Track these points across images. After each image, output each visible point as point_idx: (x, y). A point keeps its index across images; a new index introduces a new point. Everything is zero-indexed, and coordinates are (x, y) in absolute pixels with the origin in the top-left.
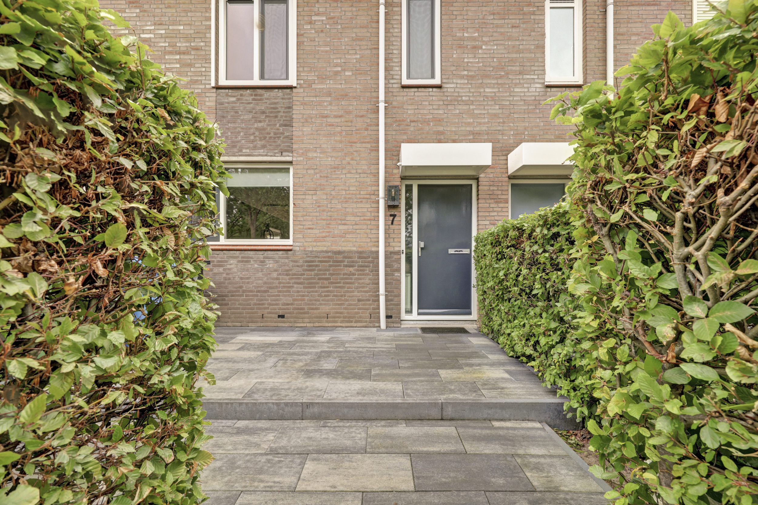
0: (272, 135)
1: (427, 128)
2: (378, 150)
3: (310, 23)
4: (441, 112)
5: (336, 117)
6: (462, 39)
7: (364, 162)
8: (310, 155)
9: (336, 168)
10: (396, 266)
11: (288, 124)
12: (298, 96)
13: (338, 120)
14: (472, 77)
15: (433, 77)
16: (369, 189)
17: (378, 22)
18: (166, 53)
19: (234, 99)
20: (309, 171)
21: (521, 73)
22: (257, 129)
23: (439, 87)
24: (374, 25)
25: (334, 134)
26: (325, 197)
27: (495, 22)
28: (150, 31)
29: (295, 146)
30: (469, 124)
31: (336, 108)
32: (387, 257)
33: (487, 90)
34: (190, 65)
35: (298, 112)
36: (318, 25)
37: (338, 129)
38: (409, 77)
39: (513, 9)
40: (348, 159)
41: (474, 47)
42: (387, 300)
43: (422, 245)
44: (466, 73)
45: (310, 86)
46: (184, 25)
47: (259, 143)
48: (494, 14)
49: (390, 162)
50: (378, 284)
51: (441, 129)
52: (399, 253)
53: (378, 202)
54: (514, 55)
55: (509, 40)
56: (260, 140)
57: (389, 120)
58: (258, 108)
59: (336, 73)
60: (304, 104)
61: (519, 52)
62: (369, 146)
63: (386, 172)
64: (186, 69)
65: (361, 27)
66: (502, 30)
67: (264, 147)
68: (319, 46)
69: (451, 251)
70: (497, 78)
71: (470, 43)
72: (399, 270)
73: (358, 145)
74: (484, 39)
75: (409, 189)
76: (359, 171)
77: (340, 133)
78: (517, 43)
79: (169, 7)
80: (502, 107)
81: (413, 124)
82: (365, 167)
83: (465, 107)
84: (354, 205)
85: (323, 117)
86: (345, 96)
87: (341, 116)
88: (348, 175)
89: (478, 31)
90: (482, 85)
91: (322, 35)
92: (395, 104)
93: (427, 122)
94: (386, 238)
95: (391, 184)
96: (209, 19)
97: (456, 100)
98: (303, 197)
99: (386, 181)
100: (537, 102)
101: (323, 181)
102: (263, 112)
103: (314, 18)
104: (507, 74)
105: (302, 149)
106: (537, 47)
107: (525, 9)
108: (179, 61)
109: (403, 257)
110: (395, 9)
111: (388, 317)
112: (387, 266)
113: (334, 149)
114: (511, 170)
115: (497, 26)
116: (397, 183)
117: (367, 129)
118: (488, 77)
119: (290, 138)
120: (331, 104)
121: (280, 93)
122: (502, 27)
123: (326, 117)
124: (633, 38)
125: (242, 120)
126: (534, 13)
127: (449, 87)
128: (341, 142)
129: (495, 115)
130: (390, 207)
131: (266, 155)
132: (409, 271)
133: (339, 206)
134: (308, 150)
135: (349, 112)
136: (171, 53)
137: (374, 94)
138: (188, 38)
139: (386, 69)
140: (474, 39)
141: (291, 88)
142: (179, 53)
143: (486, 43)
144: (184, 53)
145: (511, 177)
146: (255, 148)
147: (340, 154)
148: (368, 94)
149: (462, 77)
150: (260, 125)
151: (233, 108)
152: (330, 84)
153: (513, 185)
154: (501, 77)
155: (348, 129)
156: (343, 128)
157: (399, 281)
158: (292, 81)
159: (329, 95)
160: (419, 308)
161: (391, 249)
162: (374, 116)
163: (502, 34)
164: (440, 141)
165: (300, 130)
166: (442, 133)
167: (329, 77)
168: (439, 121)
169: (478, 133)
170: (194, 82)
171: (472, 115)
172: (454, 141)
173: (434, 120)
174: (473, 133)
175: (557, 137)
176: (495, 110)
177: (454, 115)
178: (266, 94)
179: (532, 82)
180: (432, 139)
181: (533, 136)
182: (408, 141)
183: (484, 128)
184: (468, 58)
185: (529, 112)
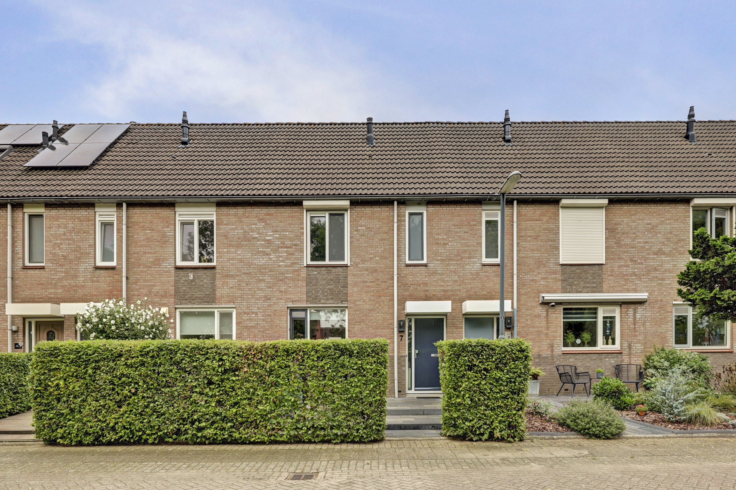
0: (337, 292)
1: (419, 288)
2: (393, 301)
3: (357, 231)
4: (427, 279)
5: (371, 282)
6: (437, 239)
7: (386, 307)
8: (357, 303)
9: (371, 310)
10: (403, 363)
11: (345, 286)
12: (351, 271)
13: (372, 284)
14: (443, 260)
15: (423, 259)
16: (389, 321)
17: (393, 230)
18: (279, 247)
19: (316, 273)
20: (357, 312)
21: (469, 258)
22: (328, 289)
23: (426, 265)
24: (391, 232)
25: (370, 291)
26: (365, 326)
27: (456, 230)
28: (271, 236)
29: (349, 299)
30: (442, 286)
31: (370, 277)
32: (398, 359)
33: (451, 267)
34: (292, 254)
35: (350, 279)
36: (361, 232)
37: (372, 289)
38: (409, 259)
39: (465, 223)
40: (377, 305)
41: (444, 244)
42: (398, 383)
43: (417, 352)
44: (440, 258)
45: (357, 265)
46: (289, 232)
47: (330, 297)
48: (455, 226)
49: (400, 307)
50: (394, 373)
51: (427, 288)
52: (404, 356)
53: (393, 329)
54: (466, 248)
55: (463, 239)
56: (330, 295)
57: (399, 284)
58: (329, 277)
59: (371, 258)
60: (353, 275)
61: (468, 246)
62: (388, 298)
63: (398, 312)
64: (290, 256)
65: (384, 233)
66: (459, 234)
67: (332, 299)
68: (362, 243)
69: (433, 355)
70: (456, 261)
71: (442, 242)
72: (405, 366)
73: (383, 298)
74: (450, 239)
75: (410, 320)
76: (383, 312)
77: (373, 291)
78: (467, 241)
79: (281, 222)
80: (459, 276)
81: (412, 286)
82: (387, 310)
83: (440, 277)
84: (381, 331)
85: (364, 282)
86: (375, 271)
87: (373, 282)
88: (378, 314)
89: (446, 234)
90: (448, 265)
91: (363, 237)
92: (402, 275)
93: (419, 285)
94: (398, 349)
95: (400, 319)
96: (303, 228)
97: (435, 273)
98: (353, 326)
99: (398, 317)
100: (478, 274)
101: (364, 318)
102: (332, 280)
103: (359, 228)
104: (462, 258)
105: (352, 300)
106: (478, 243)
107: (472, 223)
108: (286, 252)
109: (407, 358)
110: (402, 223)
111: (399, 392)
112: (398, 363)
113: (370, 300)
114: (463, 312)
115: (456, 232)
116: (403, 319)
117: (387, 289)
118: (452, 260)
119: (346, 294)
120: (368, 275)
121: (341, 269)
122: (459, 232)
123: (366, 282)
124: (529, 239)
125: (320, 284)
126: (476, 225)
127: (431, 265)
128: (373, 296)
129: (456, 281)
130: (400, 332)
131: (334, 304)
132: (410, 366)
133: (373, 331)
134: (356, 301)
135: (378, 280)
136: (282, 247)
137: (391, 270)
138: (291, 239)
139: (398, 256)
140: (444, 239)
141: (346, 266)
142: (287, 248)
143: (451, 242)
144: (289, 247)
145: (463, 315)
146: (328, 299)
147: (373, 303)
148: (388, 270)
149: (438, 260)
150: (330, 287)
151: (315, 278)
152: (367, 265)
153: (466, 319)
154: (459, 260)
155: (377, 289)
156: (375, 289)
157: (405, 372)
158: (347, 261)
159: (367, 270)
160: (415, 387)
161: (401, 355)
162: (391, 282)
163: (459, 236)
164: (426, 295)
165: (351, 290)
166: (427, 291)
167: (367, 261)
168: (426, 284)
169: (447, 291)
170: (295, 263)
171: (443, 281)
172: (434, 295)
173: (423, 283)
174: (444, 291)
175: (488, 293)
176: (456, 278)
177: (434, 281)
178: (334, 270)
179: (475, 263)
180: (422, 294)
181: (476, 292)
182: (410, 295)
183: (450, 288)
184: (441, 250)
185: (474, 279)
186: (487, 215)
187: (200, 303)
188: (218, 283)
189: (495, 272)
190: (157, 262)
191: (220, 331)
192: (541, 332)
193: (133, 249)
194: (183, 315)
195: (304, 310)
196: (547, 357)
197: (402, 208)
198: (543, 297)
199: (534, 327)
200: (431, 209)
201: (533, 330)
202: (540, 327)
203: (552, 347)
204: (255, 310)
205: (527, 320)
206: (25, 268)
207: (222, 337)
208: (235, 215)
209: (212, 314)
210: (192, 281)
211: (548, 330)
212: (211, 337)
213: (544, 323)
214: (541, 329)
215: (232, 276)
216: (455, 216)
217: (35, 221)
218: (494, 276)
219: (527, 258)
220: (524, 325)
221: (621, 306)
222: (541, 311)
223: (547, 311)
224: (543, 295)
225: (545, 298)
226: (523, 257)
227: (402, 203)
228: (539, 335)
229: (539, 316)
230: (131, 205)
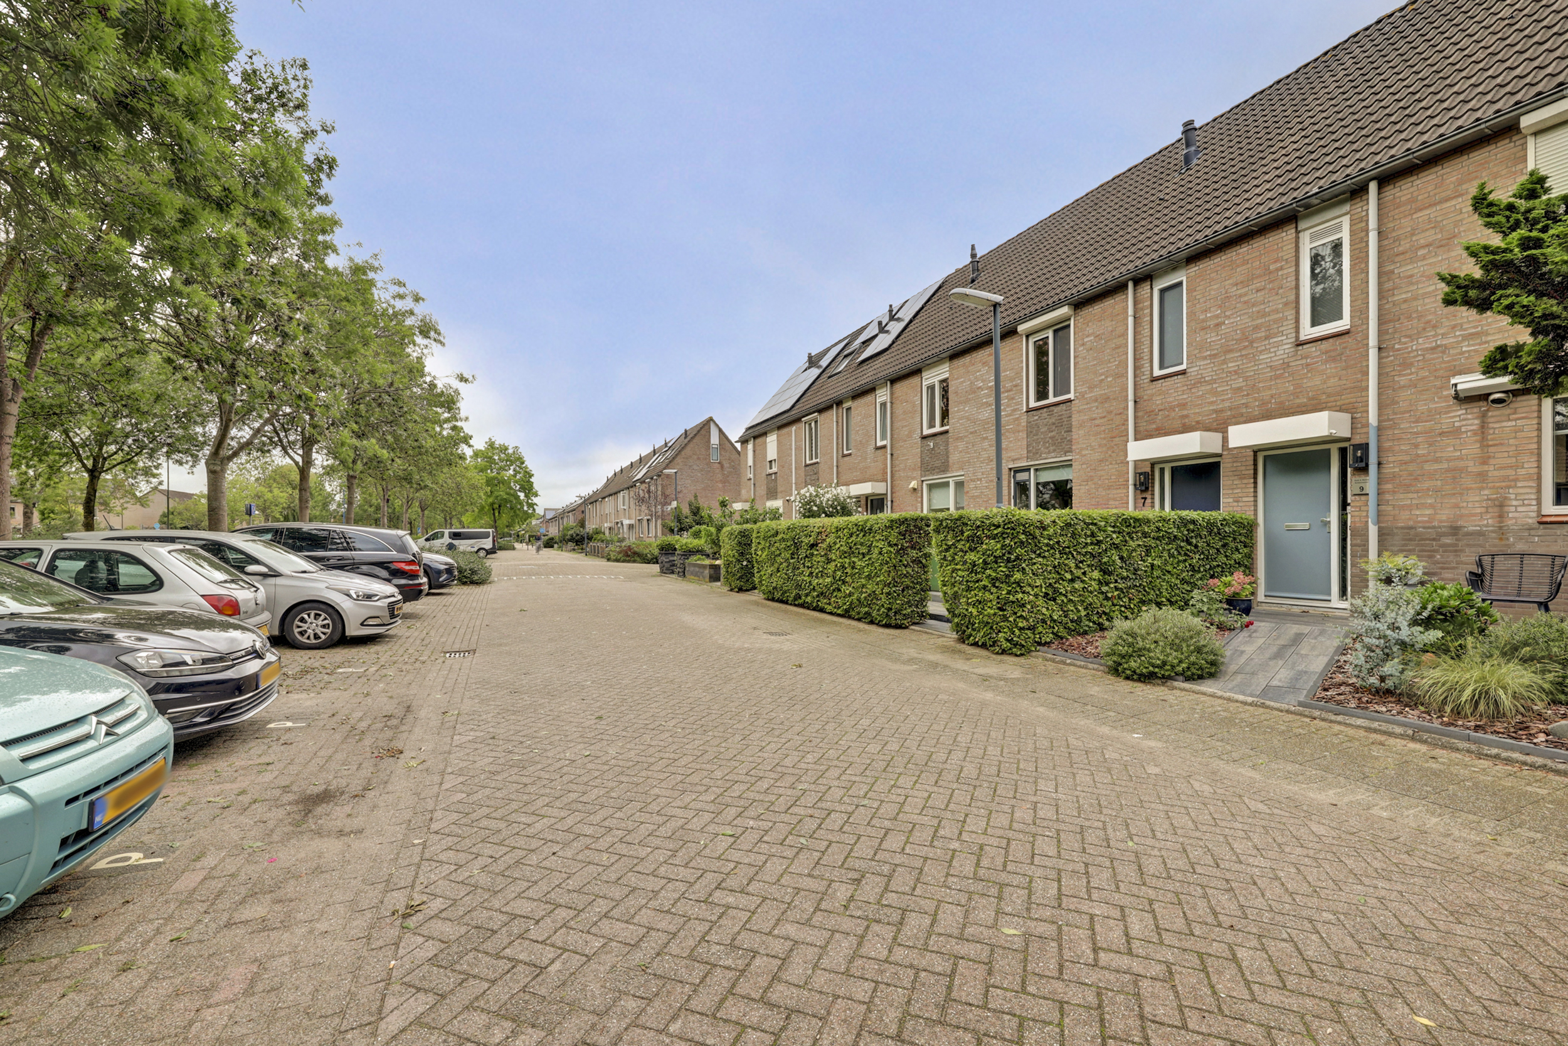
0: (1059, 441)
1: (1173, 414)
2: (1128, 442)
3: (1083, 344)
4: (1185, 397)
5: (1101, 418)
6: (1203, 321)
8: (1085, 452)
9: (1101, 461)
11: (1069, 430)
12: (1076, 406)
13: (1102, 421)
14: (1215, 356)
15: (1180, 362)
16: (1121, 480)
17: (1128, 329)
19: (1038, 417)
20: (1083, 466)
21: (1267, 338)
22: (1050, 437)
23: (1185, 373)
25: (1100, 433)
26: (1093, 486)
27: (1239, 292)
29: (1074, 447)
30: (1212, 403)
31: (1100, 411)
33: (1230, 365)
34: (1012, 399)
35: (1076, 419)
36: (1088, 345)
37: (1102, 428)
38: (1160, 369)
40: (1110, 452)
41: (1217, 325)
44: (1208, 353)
45: (1084, 396)
46: (1010, 370)
47: (1052, 448)
48: (1237, 284)
51: (1185, 412)
53: (1128, 488)
54: (1259, 321)
55: (1253, 305)
56: (1053, 445)
57: (1138, 414)
58: (1051, 421)
59: (1101, 382)
60: (1079, 412)
61: (1264, 315)
64: (1010, 402)
66: (1246, 299)
67: (1054, 451)
68: (1088, 363)
70: (1240, 350)
71: (1212, 323)
73: (1117, 439)
74: (1228, 313)
75: (1162, 470)
76: (1118, 461)
77: (1104, 431)
78: (1262, 307)
80: (1246, 379)
81: (1160, 413)
83: (1209, 387)
84: (1115, 492)
85: (1092, 420)
86: (1107, 399)
87: (1105, 417)
88: (1110, 465)
89: (1220, 307)
90: (1224, 362)
91: (1090, 353)
92: (1141, 399)
93: (1172, 409)
95: (1138, 470)
97: (1200, 381)
98: (1080, 485)
99: (1135, 469)
100: (1286, 365)
101: (1092, 474)
102: (1054, 424)
103: (1084, 341)
104: (1252, 342)
105: (1079, 448)
106: (1286, 304)
107: (1272, 266)
108: (1007, 397)
110: (1146, 311)
113: (1100, 446)
115: (1241, 296)
116: (1145, 469)
118: (1231, 351)
119: (1070, 441)
120: (1097, 408)
121: (1066, 407)
122: (1246, 294)
123: (1094, 419)
125: (1041, 433)
126: (1281, 268)
127: (1193, 371)
128: (1105, 438)
129: (1240, 389)
130: (1140, 491)
131: (1057, 457)
133: (1104, 493)
134: (1082, 449)
135: (1110, 412)
138: (1012, 379)
139: (1137, 368)
140: (1217, 316)
141: (1071, 401)
142: (1006, 392)
143: (1229, 317)
144: (1010, 391)
145: (1254, 451)
146: (1049, 452)
147: (1104, 448)
149: (1205, 358)
150: (1052, 434)
151: (1036, 424)
152: (1097, 392)
153: (1265, 457)
154: (1245, 347)
155: (1110, 426)
156: (1106, 427)
158: (1071, 396)
159: (1096, 400)
163: (1245, 302)
164: (1184, 425)
165: (1077, 434)
166: (1187, 416)
167: (1096, 386)
168: (1183, 406)
169: (1222, 411)
170: (1015, 410)
171: (1214, 393)
172: (1198, 422)
173: (1179, 405)
174: (1216, 411)
175: (1310, 399)
176: (1240, 382)
177: (1198, 397)
178: (1056, 409)
179: (1279, 344)
180: (1177, 424)
181: (1282, 403)
182: (1157, 429)
183: (1227, 404)
184: (1211, 337)
185: (1277, 377)
186: (1313, 238)
187: (938, 473)
188: (951, 448)
189: (1327, 352)
190: (910, 435)
192: (1461, 470)
193: (897, 425)
195: (1027, 470)
196: (1480, 534)
197: (1145, 288)
198: (1456, 385)
199: (1437, 460)
200: (1194, 269)
201: (1436, 466)
202: (1460, 458)
203: (1501, 506)
204: (979, 475)
205: (1416, 446)
206: (844, 456)
208: (964, 365)
209: (947, 484)
210: (933, 449)
211: (1484, 463)
213: (1472, 448)
214: (1461, 464)
215: (961, 438)
216: (1238, 266)
217: (850, 415)
218: (1326, 361)
219: (1415, 299)
220: (1407, 458)
222: (1467, 419)
223: (1483, 416)
224: (1453, 381)
225: (1459, 387)
226: (1405, 301)
227: (1143, 278)
228: (1454, 478)
229: (1456, 432)
230: (894, 381)
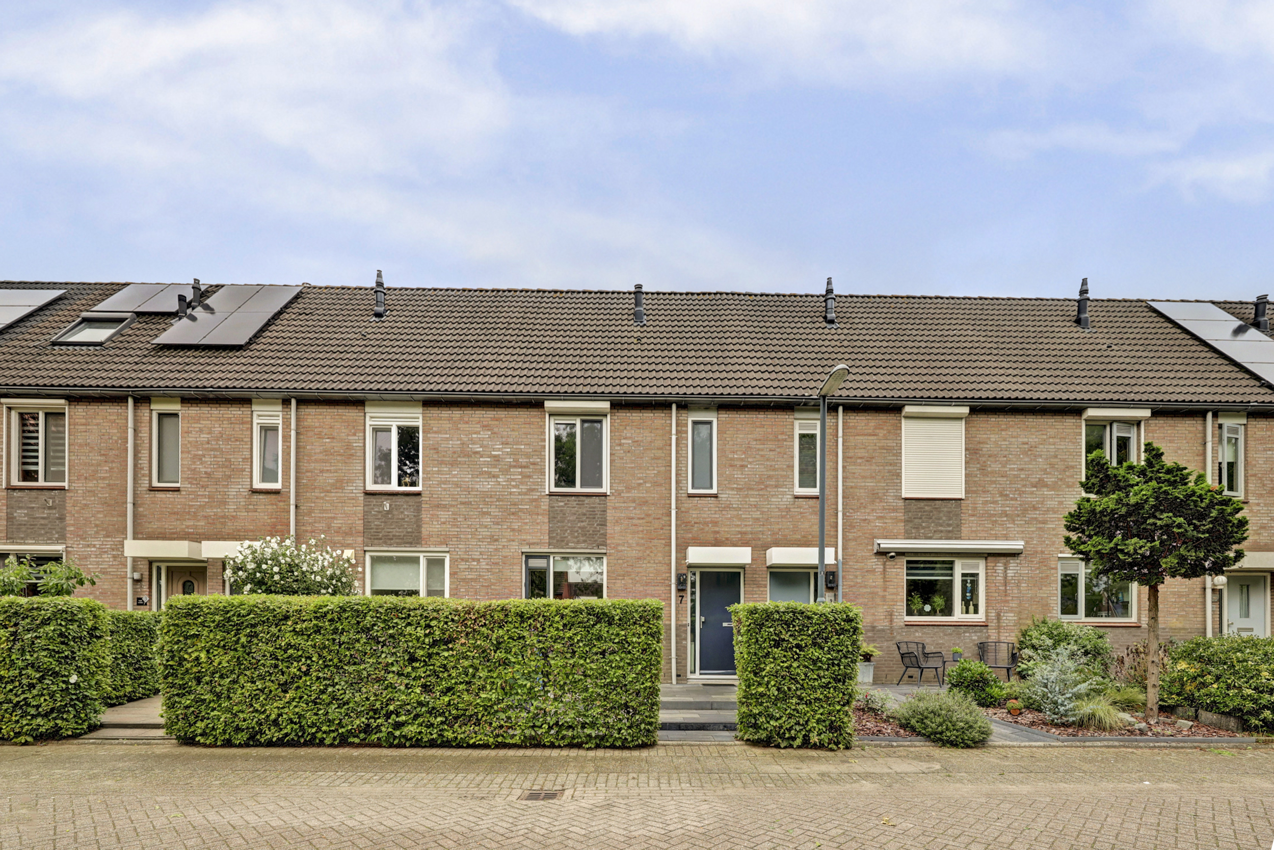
0: (591, 533)
1: (707, 529)
2: (670, 546)
3: (620, 445)
4: (717, 516)
5: (639, 519)
6: (733, 459)
7: (659, 554)
8: (620, 548)
9: (639, 558)
10: (683, 635)
11: (603, 524)
12: (611, 502)
13: (641, 521)
14: (740, 489)
15: (711, 487)
16: (664, 576)
17: (670, 445)
18: (511, 466)
19: (562, 504)
20: (619, 562)
21: (776, 486)
22: (579, 527)
23: (715, 496)
24: (668, 448)
25: (638, 532)
26: (631, 582)
27: (758, 447)
28: (499, 450)
29: (608, 542)
30: (738, 526)
31: (639, 512)
32: (677, 629)
33: (751, 499)
34: (530, 477)
35: (610, 515)
36: (626, 447)
37: (641, 529)
38: (693, 487)
39: (771, 437)
40: (648, 552)
41: (742, 466)
42: (677, 663)
43: (703, 619)
44: (735, 486)
45: (620, 494)
46: (525, 445)
47: (582, 539)
48: (756, 441)
49: (679, 555)
50: (670, 650)
51: (717, 529)
52: (685, 626)
53: (670, 586)
54: (771, 473)
55: (767, 460)
56: (583, 536)
57: (679, 523)
58: (580, 511)
59: (640, 484)
60: (615, 508)
61: (774, 470)
62: (663, 542)
63: (677, 562)
64: (527, 480)
65: (658, 449)
66: (763, 454)
67: (585, 541)
68: (626, 463)
69: (725, 624)
70: (759, 490)
71: (739, 463)
72: (686, 639)
73: (656, 541)
74: (750, 460)
75: (694, 574)
76: (656, 562)
77: (642, 531)
78: (774, 464)
79: (513, 430)
80: (762, 513)
81: (696, 525)
82: (661, 559)
83: (735, 513)
84: (652, 589)
85: (629, 519)
86: (645, 503)
87: (643, 519)
88: (648, 565)
89: (744, 453)
90: (747, 496)
91: (629, 455)
92: (683, 509)
93: (706, 524)
94: (676, 614)
95: (680, 572)
96: (544, 440)
97: (728, 507)
98: (614, 582)
99: (677, 570)
100: (788, 510)
101: (629, 569)
102: (585, 515)
103: (623, 441)
104: (766, 486)
105: (613, 544)
106: (788, 466)
107: (780, 437)
108: (521, 473)
109: (689, 628)
110: (684, 435)
111: (678, 676)
112: (677, 636)
113: (638, 544)
114: (768, 564)
115: (759, 450)
116: (684, 572)
117: (662, 529)
118: (752, 489)
119: (605, 535)
120: (635, 508)
121: (597, 500)
122: (762, 450)
123: (632, 518)
124: (859, 461)
125: (569, 521)
126: (785, 440)
127: (723, 497)
128: (643, 538)
129: (758, 519)
130: (679, 590)
131: (586, 549)
132: (693, 640)
133: (641, 589)
134: (618, 545)
135: (649, 516)
136: (515, 467)
137: (668, 502)
138: (528, 456)
139: (677, 482)
140: (742, 460)
141: (605, 495)
142: (521, 467)
143: (751, 463)
144: (525, 467)
145: (768, 567)
146: (578, 542)
147: (642, 548)
148: (663, 502)
149: (733, 489)
150: (582, 524)
151: (561, 511)
152: (634, 494)
153: (771, 573)
154: (762, 489)
155: (648, 528)
156: (645, 528)
157: (686, 647)
158: (606, 488)
159: (634, 501)
160: (701, 669)
161: (680, 623)
162: (667, 518)
163: (762, 456)
164: (716, 539)
165: (612, 529)
166: (718, 532)
167: (634, 488)
168: (715, 523)
169: (745, 533)
170: (533, 490)
171: (740, 519)
172: (727, 539)
173: (712, 522)
174: (740, 533)
175: (804, 537)
176: (757, 515)
177: (727, 519)
178: (587, 500)
179: (784, 494)
180: (710, 537)
181: (785, 536)
182: (693, 539)
183: (749, 529)
184: (738, 475)
185: (783, 517)
186: (801, 428)
187: (399, 545)
188: (425, 516)
189: (811, 507)
190: (339, 485)
191: (428, 585)
192: (876, 593)
193: (305, 465)
194: (375, 560)
195: (546, 556)
196: (883, 630)
197: (684, 414)
198: (879, 544)
199: (865, 587)
200: (724, 416)
201: (865, 590)
202: (875, 587)
203: (891, 615)
204: (476, 555)
205: (856, 577)
206: (153, 489)
207: (430, 593)
208: (450, 419)
209: (416, 561)
210: (388, 512)
211: (885, 591)
212: (415, 593)
213: (880, 582)
214: (876, 590)
215: (445, 506)
216: (757, 427)
217: (167, 421)
218: (811, 514)
219: (856, 487)
220: (852, 584)
221: (986, 558)
222: (876, 564)
223: (884, 564)
224: (879, 542)
225: (882, 546)
226: (852, 487)
227: (684, 406)
228: (873, 598)
229: (872, 571)
230: (303, 402)
